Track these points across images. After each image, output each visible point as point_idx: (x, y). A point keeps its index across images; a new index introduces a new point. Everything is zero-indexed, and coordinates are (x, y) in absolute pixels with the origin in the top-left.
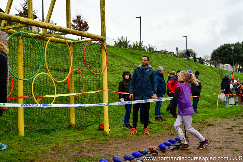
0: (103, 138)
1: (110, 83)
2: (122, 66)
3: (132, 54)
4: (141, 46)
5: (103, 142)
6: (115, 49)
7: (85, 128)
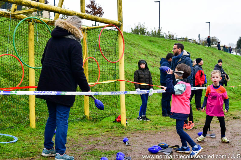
0: (120, 131)
1: (127, 72)
2: (139, 54)
3: (151, 41)
4: (160, 33)
5: (119, 135)
6: (132, 36)
7: (101, 121)
